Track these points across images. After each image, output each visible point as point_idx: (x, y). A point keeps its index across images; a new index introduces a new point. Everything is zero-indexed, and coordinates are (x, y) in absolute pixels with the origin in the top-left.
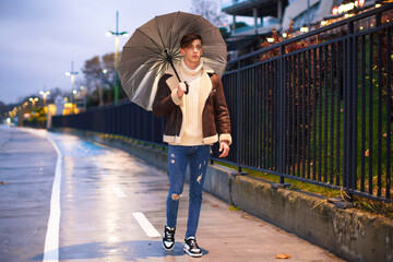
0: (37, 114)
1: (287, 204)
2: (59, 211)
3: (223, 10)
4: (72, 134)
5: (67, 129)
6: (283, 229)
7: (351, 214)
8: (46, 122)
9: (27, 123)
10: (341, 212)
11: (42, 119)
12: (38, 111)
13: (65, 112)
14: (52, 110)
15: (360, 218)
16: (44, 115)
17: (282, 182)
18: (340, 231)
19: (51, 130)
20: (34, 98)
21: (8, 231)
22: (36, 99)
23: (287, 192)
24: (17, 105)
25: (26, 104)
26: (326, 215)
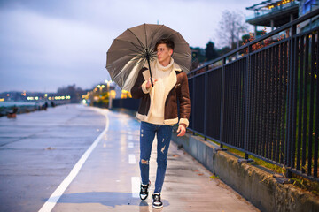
0: (102, 98)
1: (247, 177)
2: (77, 172)
3: (247, 21)
4: (126, 113)
5: (123, 109)
6: (244, 197)
7: (287, 189)
8: (108, 103)
9: (96, 104)
10: (280, 187)
11: (106, 101)
12: (104, 95)
13: (122, 96)
14: (113, 94)
15: (293, 193)
16: (107, 98)
17: (247, 158)
18: (279, 202)
19: (111, 110)
20: (101, 85)
21: (28, 187)
22: (103, 86)
23: (247, 167)
24: (90, 91)
25: (96, 89)
26: (271, 188)
